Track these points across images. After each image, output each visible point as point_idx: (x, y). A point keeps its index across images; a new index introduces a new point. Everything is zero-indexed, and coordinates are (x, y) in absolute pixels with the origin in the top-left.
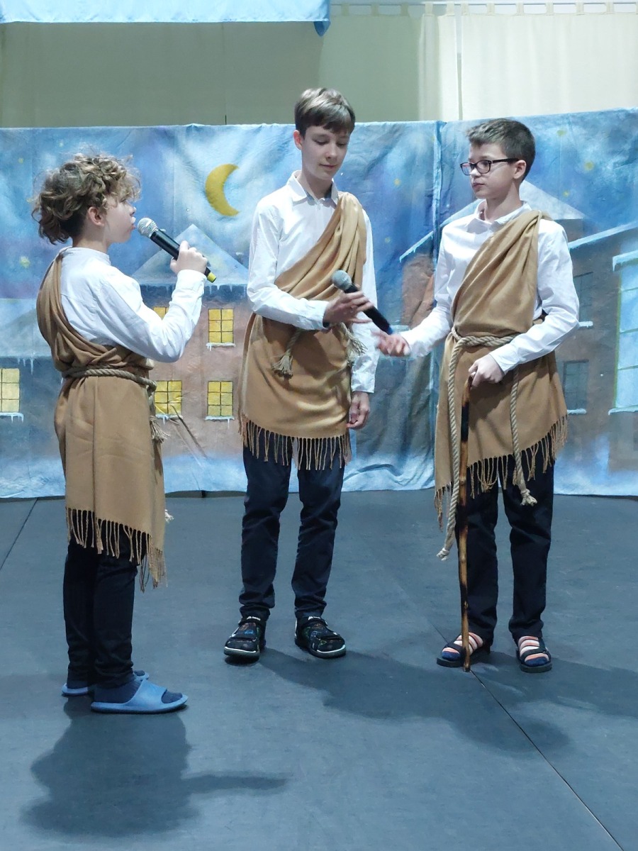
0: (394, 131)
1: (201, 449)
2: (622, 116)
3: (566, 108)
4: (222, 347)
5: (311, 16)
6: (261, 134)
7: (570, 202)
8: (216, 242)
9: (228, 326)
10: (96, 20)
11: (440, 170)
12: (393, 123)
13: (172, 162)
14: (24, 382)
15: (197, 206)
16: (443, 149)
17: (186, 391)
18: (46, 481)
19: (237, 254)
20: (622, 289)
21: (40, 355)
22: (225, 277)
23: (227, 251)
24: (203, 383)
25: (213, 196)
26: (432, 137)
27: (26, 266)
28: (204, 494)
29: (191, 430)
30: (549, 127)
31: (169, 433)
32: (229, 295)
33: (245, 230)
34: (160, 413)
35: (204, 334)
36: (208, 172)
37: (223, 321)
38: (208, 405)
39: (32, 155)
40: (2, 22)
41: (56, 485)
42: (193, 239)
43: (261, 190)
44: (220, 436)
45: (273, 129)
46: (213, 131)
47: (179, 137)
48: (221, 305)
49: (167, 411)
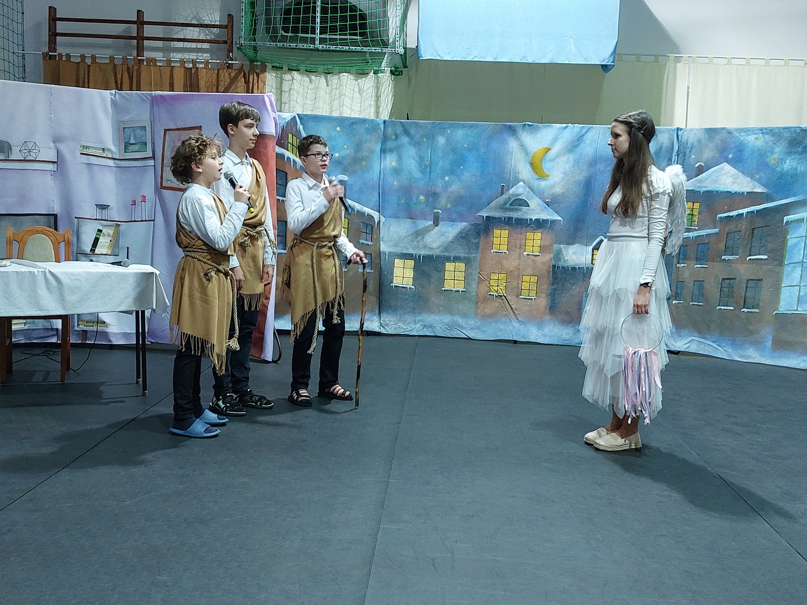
1: (515, 316)
2: (798, 130)
3: (761, 124)
4: (532, 255)
5: (603, 61)
6: (567, 129)
7: (760, 181)
8: (534, 193)
9: (538, 243)
10: (475, 59)
11: (677, 157)
13: (513, 144)
14: (416, 269)
15: (525, 172)
16: (680, 144)
17: (509, 280)
18: (425, 326)
19: (547, 200)
20: (789, 237)
21: (427, 253)
22: (538, 214)
23: (541, 199)
25: (535, 166)
26: (673, 136)
27: (422, 201)
28: (515, 342)
29: (510, 303)
30: (750, 135)
31: (497, 304)
32: (540, 224)
33: (553, 187)
34: (493, 292)
35: (522, 247)
36: (533, 151)
37: (534, 240)
38: (522, 289)
39: (431, 137)
40: (421, 58)
41: (430, 329)
42: (520, 191)
43: (564, 163)
44: (528, 308)
45: (575, 128)
46: (539, 127)
47: (518, 130)
48: (534, 230)
49: (497, 291)
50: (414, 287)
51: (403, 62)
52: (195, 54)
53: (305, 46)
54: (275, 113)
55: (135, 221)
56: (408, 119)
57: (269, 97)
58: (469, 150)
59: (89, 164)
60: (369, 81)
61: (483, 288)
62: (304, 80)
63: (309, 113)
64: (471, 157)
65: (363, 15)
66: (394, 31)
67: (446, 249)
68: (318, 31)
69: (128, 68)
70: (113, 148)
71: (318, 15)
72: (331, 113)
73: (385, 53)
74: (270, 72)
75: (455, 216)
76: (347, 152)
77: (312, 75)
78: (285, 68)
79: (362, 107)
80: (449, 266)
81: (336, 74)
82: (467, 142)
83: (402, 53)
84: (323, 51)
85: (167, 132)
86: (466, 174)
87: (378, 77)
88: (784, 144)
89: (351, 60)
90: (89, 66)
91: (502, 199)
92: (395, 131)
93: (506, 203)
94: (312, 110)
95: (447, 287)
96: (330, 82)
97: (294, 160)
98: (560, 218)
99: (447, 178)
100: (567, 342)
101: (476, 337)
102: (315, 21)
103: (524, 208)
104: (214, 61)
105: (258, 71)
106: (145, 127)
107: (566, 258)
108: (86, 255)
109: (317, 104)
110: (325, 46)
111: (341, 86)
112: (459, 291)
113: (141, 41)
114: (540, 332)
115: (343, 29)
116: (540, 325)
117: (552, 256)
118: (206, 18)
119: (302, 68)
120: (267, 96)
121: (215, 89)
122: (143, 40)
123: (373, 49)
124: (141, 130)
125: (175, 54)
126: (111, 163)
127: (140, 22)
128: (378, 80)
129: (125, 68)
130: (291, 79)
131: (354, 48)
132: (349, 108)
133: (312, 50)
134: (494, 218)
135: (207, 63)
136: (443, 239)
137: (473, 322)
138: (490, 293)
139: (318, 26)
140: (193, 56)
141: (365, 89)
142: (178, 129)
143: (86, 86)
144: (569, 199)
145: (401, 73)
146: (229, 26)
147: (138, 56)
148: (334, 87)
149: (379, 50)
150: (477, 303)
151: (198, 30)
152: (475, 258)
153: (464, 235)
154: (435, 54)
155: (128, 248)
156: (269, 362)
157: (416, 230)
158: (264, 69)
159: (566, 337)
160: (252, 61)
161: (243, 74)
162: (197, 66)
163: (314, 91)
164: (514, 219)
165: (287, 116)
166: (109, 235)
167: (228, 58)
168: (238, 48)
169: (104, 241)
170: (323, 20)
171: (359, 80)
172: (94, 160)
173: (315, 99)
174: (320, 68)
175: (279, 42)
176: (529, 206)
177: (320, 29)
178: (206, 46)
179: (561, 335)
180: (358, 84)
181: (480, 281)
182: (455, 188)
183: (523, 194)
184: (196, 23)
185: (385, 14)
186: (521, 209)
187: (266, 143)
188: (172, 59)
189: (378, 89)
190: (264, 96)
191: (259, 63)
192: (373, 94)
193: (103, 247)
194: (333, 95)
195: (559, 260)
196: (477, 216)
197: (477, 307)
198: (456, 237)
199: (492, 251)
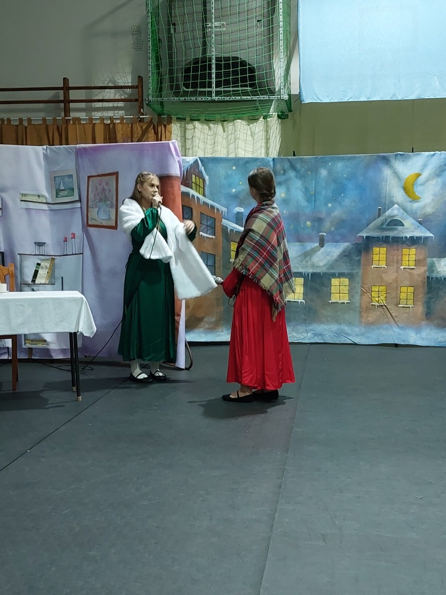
1: (396, 322)
4: (408, 268)
6: (435, 157)
8: (407, 214)
9: (413, 257)
10: (350, 100)
13: (387, 172)
14: (305, 285)
15: (399, 195)
17: (388, 292)
18: (315, 335)
19: (419, 220)
21: (315, 271)
22: (412, 232)
23: (414, 218)
25: (408, 190)
27: (309, 226)
28: (396, 345)
29: (391, 312)
31: (379, 313)
32: (414, 241)
33: (424, 207)
34: (374, 302)
35: (399, 262)
36: (406, 177)
37: (410, 255)
38: (400, 299)
39: (315, 170)
40: (303, 103)
41: (320, 337)
42: (396, 212)
43: (434, 186)
44: (406, 315)
45: (442, 154)
46: (409, 156)
47: (391, 159)
48: (409, 247)
49: (378, 302)
50: (304, 301)
51: (288, 107)
52: (112, 112)
53: (204, 99)
54: (179, 157)
55: (67, 255)
56: (294, 155)
57: (174, 143)
58: (348, 179)
59: (27, 209)
60: (259, 126)
61: (366, 298)
62: (204, 128)
63: (209, 156)
64: (350, 185)
65: (252, 68)
66: (279, 80)
67: (332, 266)
68: (214, 85)
69: (58, 127)
70: (46, 194)
71: (214, 71)
72: (228, 155)
73: (273, 100)
74: (175, 122)
75: (338, 237)
76: (243, 187)
77: (211, 123)
78: (188, 119)
79: (255, 148)
80: (335, 282)
81: (231, 121)
82: (346, 172)
83: (287, 99)
84: (218, 102)
85: (90, 178)
86: (347, 200)
87: (267, 122)
89: (242, 108)
90: (26, 127)
91: (379, 221)
92: (283, 167)
93: (383, 224)
94: (212, 153)
95: (333, 300)
96: (226, 129)
97: (197, 197)
98: (431, 235)
99: (330, 205)
100: (443, 344)
101: (362, 342)
102: (211, 76)
103: (400, 228)
104: (128, 117)
105: (165, 123)
106: (72, 175)
107: (439, 270)
108: (28, 285)
109: (216, 148)
110: (220, 98)
111: (236, 131)
112: (344, 303)
113: (68, 104)
114: (418, 336)
115: (235, 82)
116: (418, 330)
117: (426, 268)
118: (121, 81)
119: (203, 118)
120: (172, 143)
121: (130, 140)
122: (69, 103)
123: (261, 97)
124: (69, 178)
125: (96, 113)
126: (45, 207)
127: (66, 87)
128: (267, 124)
129: (55, 127)
130: (193, 127)
131: (245, 97)
132: (243, 149)
133: (209, 101)
134: (373, 238)
135: (122, 119)
136: (329, 258)
137: (358, 329)
138: (372, 304)
139: (214, 80)
140: (110, 114)
141: (256, 132)
142: (99, 176)
143: (24, 143)
144: (440, 217)
145: (286, 117)
146: (139, 86)
147: (65, 116)
148: (230, 132)
149: (266, 97)
150: (360, 313)
151: (114, 92)
152: (357, 273)
153: (346, 254)
154: (316, 98)
155: (62, 278)
156: (183, 369)
157: (304, 251)
158: (170, 122)
159: (441, 339)
160: (160, 115)
161: (152, 126)
162: (114, 122)
163: (213, 137)
164: (391, 238)
165: (190, 159)
166: (46, 268)
167: (139, 113)
168: (147, 104)
169: (42, 273)
170: (218, 75)
171: (251, 125)
172: (31, 205)
173: (214, 143)
174: (218, 117)
175: (181, 97)
176: (403, 225)
177: (216, 84)
178: (121, 104)
179: (438, 338)
180: (250, 128)
181: (363, 293)
182: (337, 213)
183: (398, 215)
184: (112, 85)
185: (271, 66)
186: (396, 229)
187: (172, 183)
188: (93, 117)
189: (267, 132)
190: (169, 143)
191: (166, 116)
192: (264, 137)
193: (42, 278)
194: (229, 139)
195: (433, 271)
196: (358, 237)
197: (361, 316)
198: (339, 255)
199: (373, 266)
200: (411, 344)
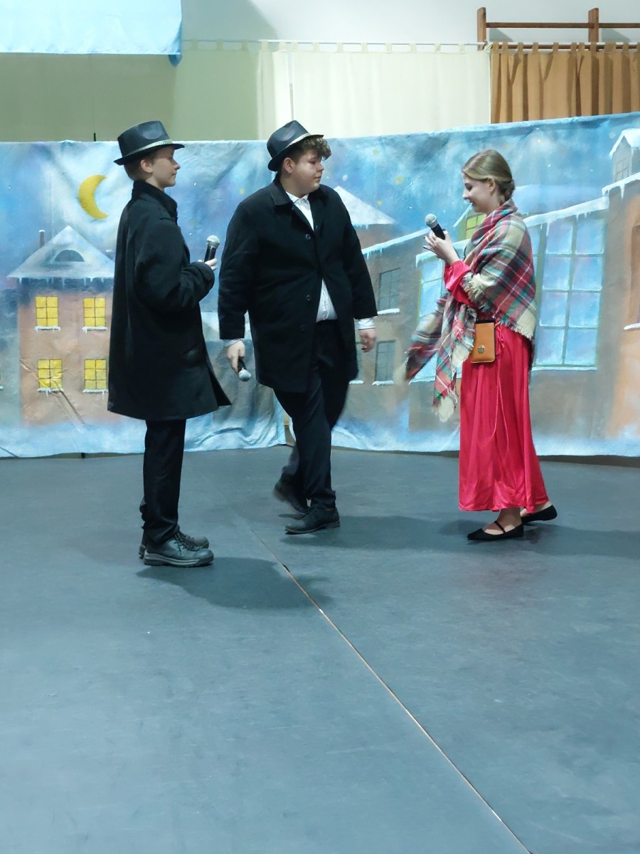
0: (238, 148)
1: (80, 417)
2: (424, 139)
3: (379, 132)
4: (95, 330)
5: (165, 50)
7: (383, 209)
8: (88, 240)
9: (101, 312)
12: (237, 142)
13: (49, 173)
15: (71, 211)
17: (65, 369)
19: (107, 251)
20: (422, 282)
22: (97, 270)
23: (99, 248)
24: (80, 361)
25: (86, 202)
28: (83, 455)
29: (71, 402)
30: (367, 147)
31: (52, 404)
32: (101, 286)
34: (43, 387)
35: (80, 319)
36: (81, 181)
37: (96, 309)
38: (85, 380)
42: (68, 238)
44: (96, 405)
46: (84, 147)
47: (55, 151)
48: (95, 295)
49: (50, 385)
61: (29, 382)
88: (409, 158)
91: (42, 253)
93: (48, 258)
101: (26, 453)
103: (76, 264)
116: (117, 428)
134: (35, 281)
137: (18, 433)
138: (39, 389)
150: (21, 405)
152: (12, 340)
164: (63, 281)
176: (81, 259)
181: (23, 374)
183: (72, 243)
186: (71, 266)
196: (8, 279)
197: (23, 412)
199: (37, 328)
200: (105, 451)
